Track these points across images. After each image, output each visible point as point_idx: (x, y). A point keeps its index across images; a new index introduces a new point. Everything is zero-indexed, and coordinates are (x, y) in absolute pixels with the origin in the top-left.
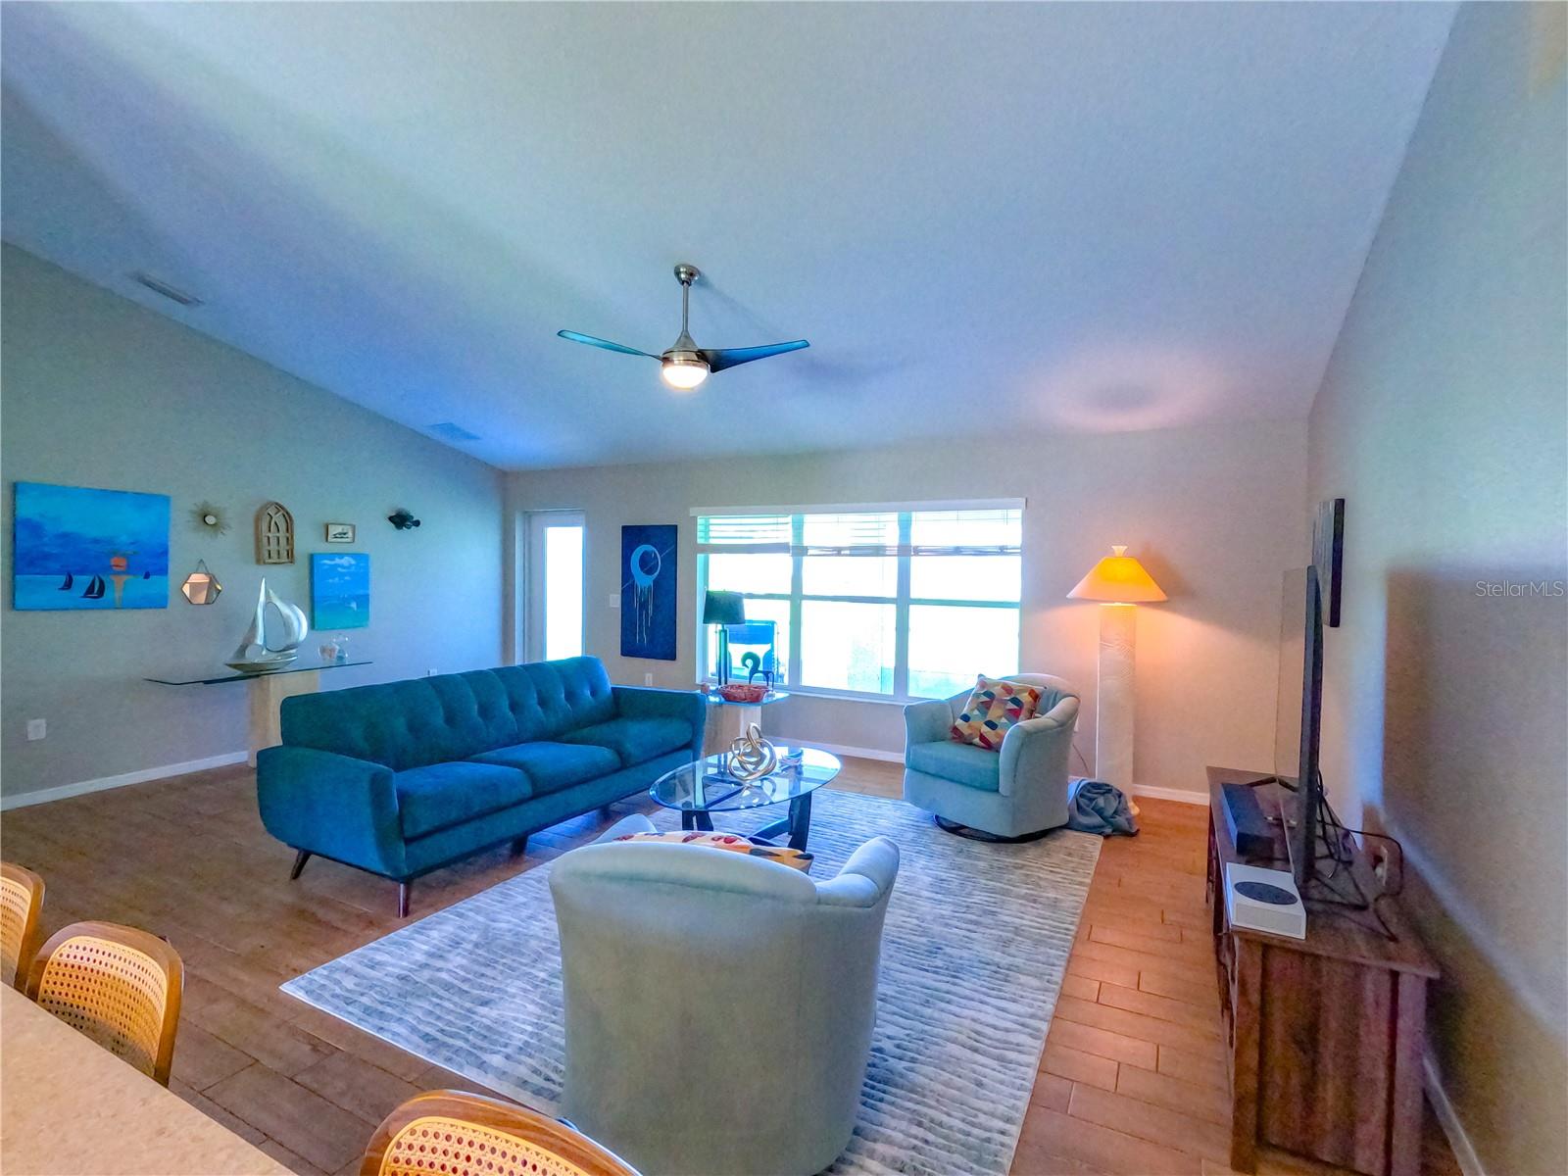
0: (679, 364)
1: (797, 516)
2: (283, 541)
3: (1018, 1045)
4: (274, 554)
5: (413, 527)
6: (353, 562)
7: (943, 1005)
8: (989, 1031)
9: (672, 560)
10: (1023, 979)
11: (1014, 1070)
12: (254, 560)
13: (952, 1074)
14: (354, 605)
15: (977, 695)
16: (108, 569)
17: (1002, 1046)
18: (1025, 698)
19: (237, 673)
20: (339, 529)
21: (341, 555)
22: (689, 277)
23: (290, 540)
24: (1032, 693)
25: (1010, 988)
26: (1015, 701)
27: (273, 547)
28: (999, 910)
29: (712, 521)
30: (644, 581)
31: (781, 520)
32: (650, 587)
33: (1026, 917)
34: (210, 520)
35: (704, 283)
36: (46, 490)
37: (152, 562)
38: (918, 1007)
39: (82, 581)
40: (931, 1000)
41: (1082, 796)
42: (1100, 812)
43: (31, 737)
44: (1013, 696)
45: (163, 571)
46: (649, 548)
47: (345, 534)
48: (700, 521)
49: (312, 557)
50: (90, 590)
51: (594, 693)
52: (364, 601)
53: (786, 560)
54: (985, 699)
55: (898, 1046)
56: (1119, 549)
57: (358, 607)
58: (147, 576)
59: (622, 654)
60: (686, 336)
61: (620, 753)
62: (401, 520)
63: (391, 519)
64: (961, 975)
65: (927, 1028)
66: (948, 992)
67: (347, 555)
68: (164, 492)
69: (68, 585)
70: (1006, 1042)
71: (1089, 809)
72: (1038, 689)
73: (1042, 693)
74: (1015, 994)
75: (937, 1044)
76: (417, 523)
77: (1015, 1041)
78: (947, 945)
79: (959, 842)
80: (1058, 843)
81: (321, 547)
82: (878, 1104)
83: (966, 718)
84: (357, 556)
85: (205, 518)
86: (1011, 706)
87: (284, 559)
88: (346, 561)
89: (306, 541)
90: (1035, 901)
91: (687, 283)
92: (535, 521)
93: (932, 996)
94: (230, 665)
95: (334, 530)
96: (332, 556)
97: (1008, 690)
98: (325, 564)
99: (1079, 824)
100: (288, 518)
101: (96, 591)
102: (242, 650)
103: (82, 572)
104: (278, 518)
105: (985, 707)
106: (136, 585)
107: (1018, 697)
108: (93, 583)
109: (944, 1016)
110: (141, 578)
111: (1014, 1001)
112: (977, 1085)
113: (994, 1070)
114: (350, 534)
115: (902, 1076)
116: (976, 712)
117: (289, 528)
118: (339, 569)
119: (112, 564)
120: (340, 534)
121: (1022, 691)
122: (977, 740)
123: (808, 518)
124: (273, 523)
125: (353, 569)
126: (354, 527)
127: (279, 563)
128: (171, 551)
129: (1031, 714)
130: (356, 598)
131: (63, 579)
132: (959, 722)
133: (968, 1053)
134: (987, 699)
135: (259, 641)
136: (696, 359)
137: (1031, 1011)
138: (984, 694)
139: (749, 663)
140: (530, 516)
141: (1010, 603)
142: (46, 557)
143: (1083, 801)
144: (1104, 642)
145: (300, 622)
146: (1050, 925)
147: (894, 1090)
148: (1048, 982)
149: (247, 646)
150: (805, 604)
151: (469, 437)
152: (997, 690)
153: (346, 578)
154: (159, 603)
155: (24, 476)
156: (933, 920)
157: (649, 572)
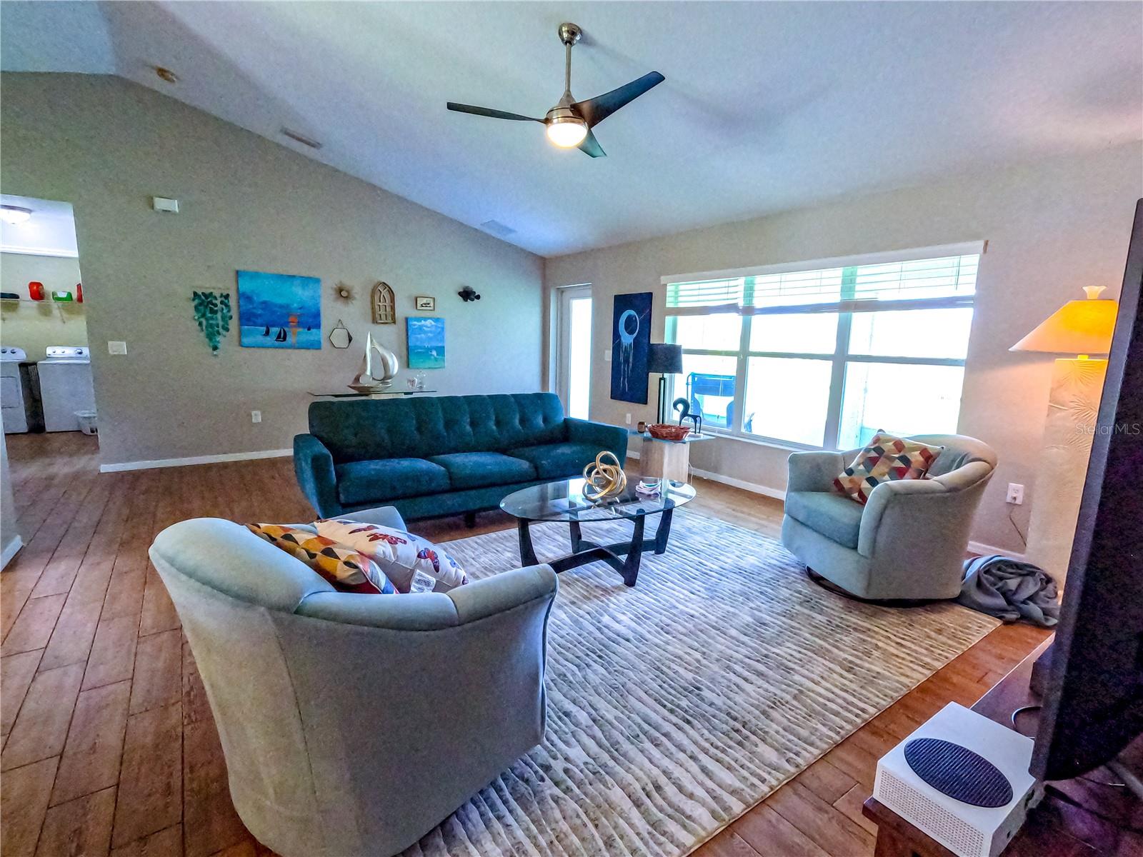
0: (558, 122)
1: (749, 278)
2: (388, 309)
3: (689, 817)
4: (383, 317)
5: (476, 300)
6: (433, 323)
7: (648, 745)
8: (670, 790)
9: (647, 322)
10: (763, 749)
11: (660, 844)
12: (371, 321)
13: (592, 820)
14: (434, 353)
15: (867, 450)
16: (287, 324)
17: (670, 811)
18: (916, 457)
19: (355, 392)
20: (425, 301)
21: (425, 319)
22: (572, 35)
23: (393, 308)
24: (924, 452)
25: (739, 754)
26: (904, 459)
27: (382, 312)
28: (797, 667)
29: (681, 287)
30: (627, 339)
31: (732, 283)
32: (630, 345)
33: (824, 683)
34: (344, 294)
35: (586, 41)
36: (255, 275)
37: (312, 320)
38: (621, 739)
39: (275, 330)
40: (642, 736)
41: (987, 572)
42: (1007, 595)
43: (254, 420)
44: (901, 454)
45: (318, 326)
46: (632, 312)
47: (429, 304)
48: (670, 288)
49: (407, 320)
50: (279, 337)
51: (545, 420)
52: (441, 350)
53: (736, 320)
54: (873, 454)
55: (566, 771)
56: (1093, 291)
57: (437, 355)
58: (309, 329)
59: (612, 398)
60: (568, 95)
61: (536, 468)
62: (467, 295)
63: (460, 294)
64: (695, 722)
65: (611, 763)
66: (666, 735)
67: (431, 318)
68: (317, 276)
69: (267, 333)
70: (678, 810)
71: (993, 589)
72: (933, 448)
73: (938, 454)
74: (736, 761)
75: (605, 784)
76: (478, 297)
77: (689, 812)
78: (709, 688)
79: (815, 591)
80: (933, 616)
81: (412, 313)
82: (495, 821)
83: (850, 472)
84: (437, 320)
85: (343, 294)
86: (899, 464)
87: (390, 320)
88: (429, 322)
89: (403, 308)
90: (849, 670)
91: (569, 42)
92: (566, 295)
93: (645, 733)
94: (351, 387)
95: (420, 301)
96: (419, 319)
97: (899, 445)
98: (415, 325)
99: (974, 602)
100: (391, 292)
101: (282, 337)
102: (357, 379)
103: (273, 326)
104: (385, 293)
105: (871, 462)
106: (303, 335)
107: (907, 455)
108: (280, 332)
109: (640, 758)
110: (306, 329)
111: (729, 768)
112: (606, 843)
113: (638, 834)
114: (432, 305)
115: (541, 801)
116: (862, 467)
117: (393, 300)
118: (424, 328)
119: (290, 321)
120: (425, 304)
121: (914, 449)
122: (855, 495)
123: (759, 279)
124: (382, 296)
125: (433, 329)
126: (434, 299)
127: (387, 323)
128: (322, 315)
129: (921, 474)
130: (436, 348)
131: (264, 329)
132: (843, 475)
133: (627, 804)
134: (876, 455)
135: (368, 373)
136: (571, 115)
137: (738, 784)
138: (874, 449)
139: (680, 407)
140: (563, 292)
141: (956, 360)
142: (256, 316)
143: (987, 579)
144: (1055, 404)
145: (394, 364)
146: (845, 700)
147: (520, 811)
148: (788, 761)
149: (360, 376)
150: (751, 360)
151: (511, 231)
152: (888, 446)
153: (429, 334)
154: (316, 346)
155: (241, 268)
156: (718, 660)
157: (631, 333)
